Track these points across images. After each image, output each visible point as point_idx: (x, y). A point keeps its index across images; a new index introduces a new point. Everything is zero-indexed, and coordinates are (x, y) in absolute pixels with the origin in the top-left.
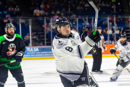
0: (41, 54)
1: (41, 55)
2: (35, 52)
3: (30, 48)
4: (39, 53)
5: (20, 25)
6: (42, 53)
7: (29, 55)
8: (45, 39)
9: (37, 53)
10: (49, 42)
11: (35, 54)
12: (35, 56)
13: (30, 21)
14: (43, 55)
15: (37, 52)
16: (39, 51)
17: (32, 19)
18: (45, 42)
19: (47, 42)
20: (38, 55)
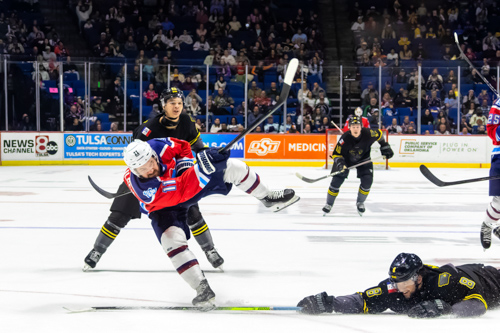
0: (111, 151)
1: (113, 154)
2: (99, 146)
3: (86, 136)
4: (109, 148)
5: (61, 77)
6: (114, 148)
7: (83, 154)
8: (125, 114)
9: (101, 148)
10: (135, 123)
11: (98, 151)
12: (99, 157)
13: (88, 66)
15: (103, 145)
16: (109, 144)
17: (91, 61)
18: (125, 123)
19: (130, 123)
20: (104, 154)
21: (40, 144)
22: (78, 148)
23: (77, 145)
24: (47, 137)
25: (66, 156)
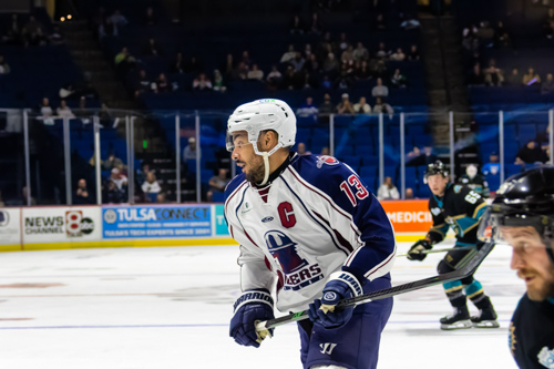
0: (163, 228)
1: (164, 232)
2: (146, 222)
3: (129, 210)
4: (158, 225)
6: (166, 225)
7: (126, 233)
8: (178, 182)
9: (150, 225)
10: (192, 192)
11: (146, 229)
12: (146, 236)
13: (129, 124)
14: (171, 232)
15: (152, 221)
16: (159, 220)
17: (134, 115)
18: (178, 192)
19: (186, 192)
20: (153, 232)
21: (71, 222)
22: (121, 226)
23: (118, 221)
24: (81, 212)
25: (105, 236)
